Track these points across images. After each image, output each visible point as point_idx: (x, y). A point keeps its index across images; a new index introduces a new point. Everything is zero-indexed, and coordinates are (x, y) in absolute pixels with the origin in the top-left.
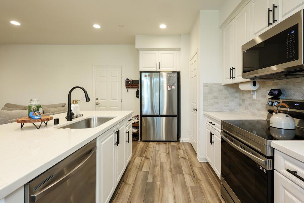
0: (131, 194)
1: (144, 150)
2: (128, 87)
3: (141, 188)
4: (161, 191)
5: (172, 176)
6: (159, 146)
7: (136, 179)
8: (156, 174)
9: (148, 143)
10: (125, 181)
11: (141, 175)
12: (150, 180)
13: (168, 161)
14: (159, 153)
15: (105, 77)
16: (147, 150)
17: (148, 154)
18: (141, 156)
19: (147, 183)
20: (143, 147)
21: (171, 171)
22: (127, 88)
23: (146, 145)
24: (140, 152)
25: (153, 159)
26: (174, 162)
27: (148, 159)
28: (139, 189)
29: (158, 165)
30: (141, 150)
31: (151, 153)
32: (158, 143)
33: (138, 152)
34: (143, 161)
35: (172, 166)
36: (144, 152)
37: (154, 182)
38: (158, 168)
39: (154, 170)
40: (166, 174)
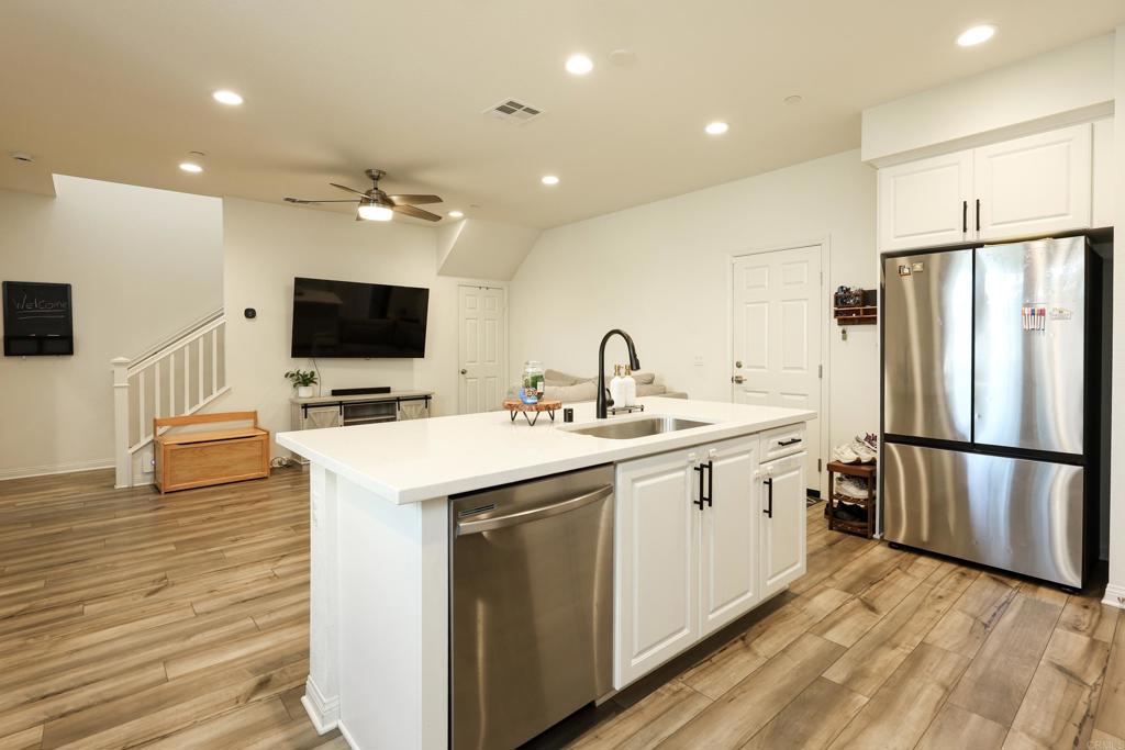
0: (746, 681)
1: (873, 576)
2: (845, 319)
3: (787, 681)
4: (855, 725)
5: (943, 708)
6: (958, 582)
7: (784, 651)
8: (874, 671)
9: (913, 556)
10: (748, 640)
11: (812, 647)
12: (836, 674)
13: (961, 649)
14: (937, 607)
15: (764, 286)
16: (887, 579)
17: (886, 593)
18: (848, 589)
19: (820, 679)
20: (880, 565)
21: (947, 689)
22: (842, 322)
23: (896, 560)
24: (853, 579)
25: (894, 617)
26: (994, 667)
27: (873, 609)
28: (779, 682)
29: (903, 644)
30: (861, 571)
31: (902, 596)
32: (963, 569)
33: (847, 574)
34: (845, 609)
35: (967, 674)
36: (872, 584)
37: (846, 688)
38: (894, 653)
39: (871, 654)
40: (919, 686)
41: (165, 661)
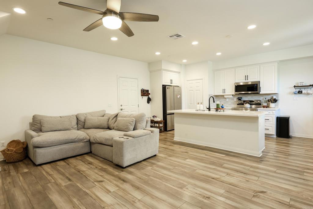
41: (275, 172)
